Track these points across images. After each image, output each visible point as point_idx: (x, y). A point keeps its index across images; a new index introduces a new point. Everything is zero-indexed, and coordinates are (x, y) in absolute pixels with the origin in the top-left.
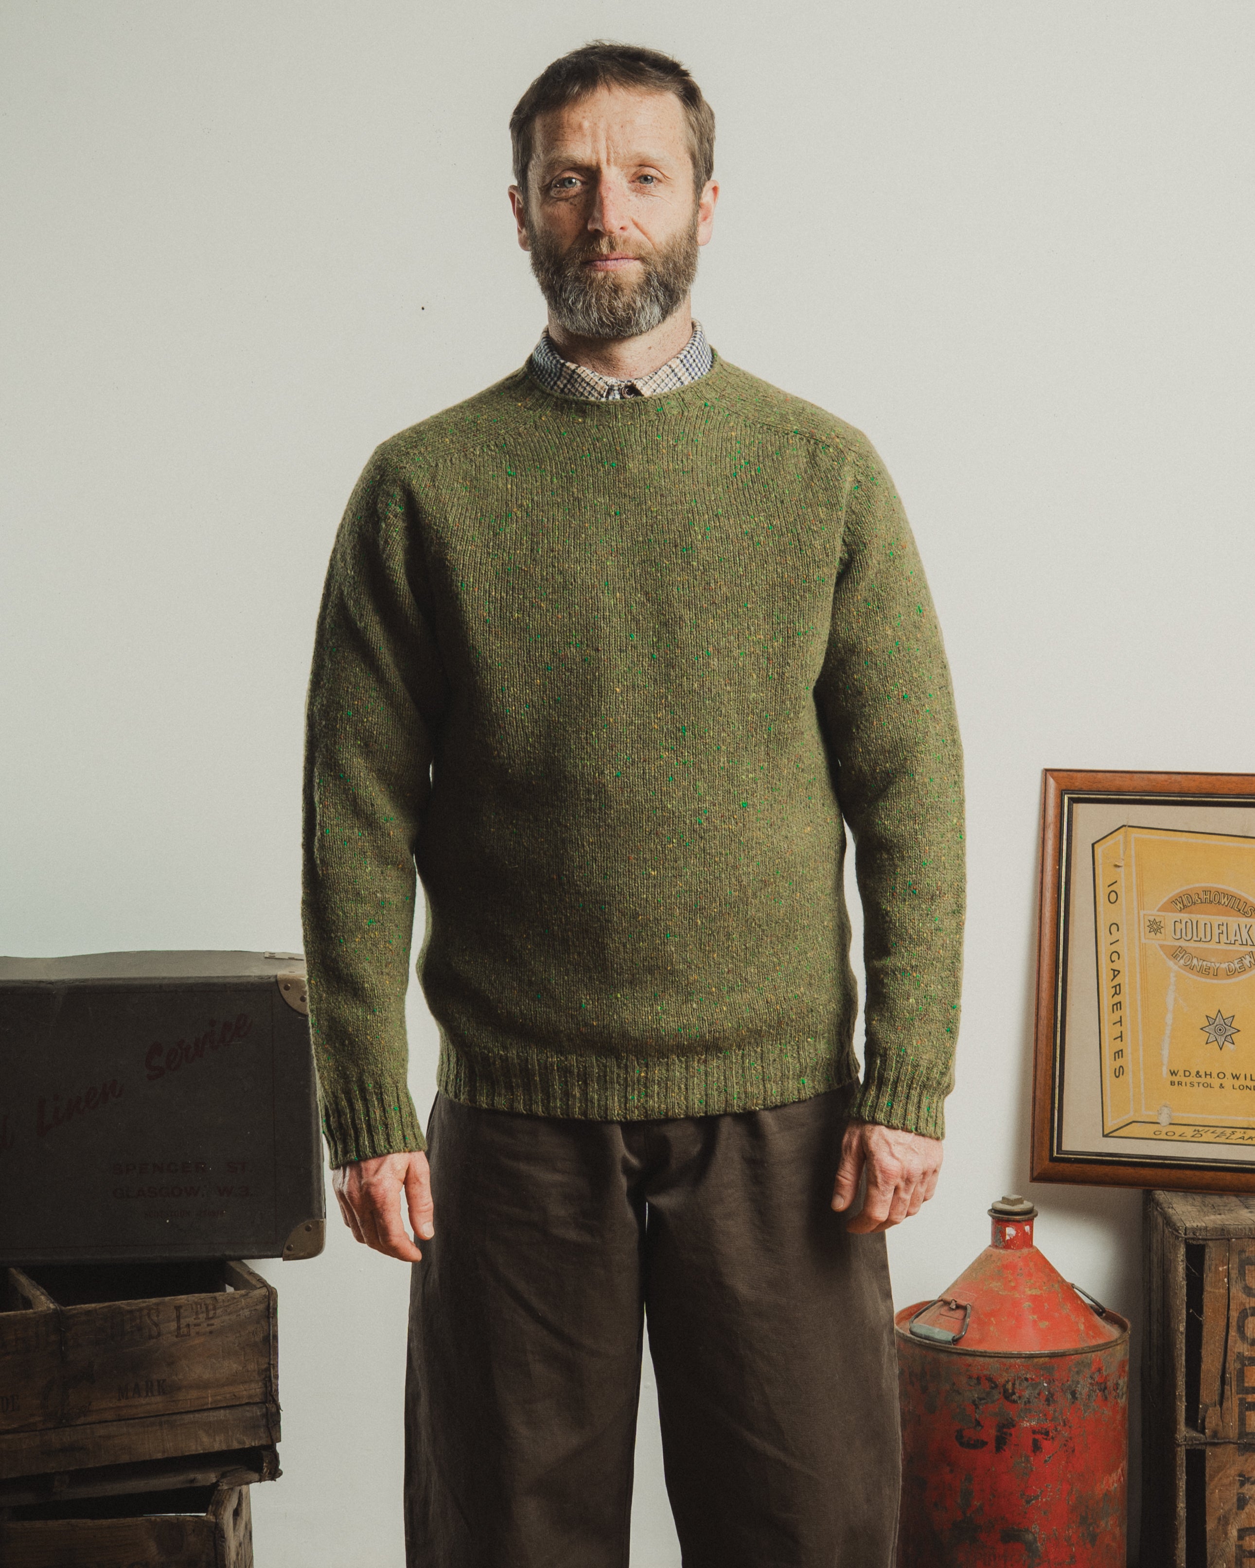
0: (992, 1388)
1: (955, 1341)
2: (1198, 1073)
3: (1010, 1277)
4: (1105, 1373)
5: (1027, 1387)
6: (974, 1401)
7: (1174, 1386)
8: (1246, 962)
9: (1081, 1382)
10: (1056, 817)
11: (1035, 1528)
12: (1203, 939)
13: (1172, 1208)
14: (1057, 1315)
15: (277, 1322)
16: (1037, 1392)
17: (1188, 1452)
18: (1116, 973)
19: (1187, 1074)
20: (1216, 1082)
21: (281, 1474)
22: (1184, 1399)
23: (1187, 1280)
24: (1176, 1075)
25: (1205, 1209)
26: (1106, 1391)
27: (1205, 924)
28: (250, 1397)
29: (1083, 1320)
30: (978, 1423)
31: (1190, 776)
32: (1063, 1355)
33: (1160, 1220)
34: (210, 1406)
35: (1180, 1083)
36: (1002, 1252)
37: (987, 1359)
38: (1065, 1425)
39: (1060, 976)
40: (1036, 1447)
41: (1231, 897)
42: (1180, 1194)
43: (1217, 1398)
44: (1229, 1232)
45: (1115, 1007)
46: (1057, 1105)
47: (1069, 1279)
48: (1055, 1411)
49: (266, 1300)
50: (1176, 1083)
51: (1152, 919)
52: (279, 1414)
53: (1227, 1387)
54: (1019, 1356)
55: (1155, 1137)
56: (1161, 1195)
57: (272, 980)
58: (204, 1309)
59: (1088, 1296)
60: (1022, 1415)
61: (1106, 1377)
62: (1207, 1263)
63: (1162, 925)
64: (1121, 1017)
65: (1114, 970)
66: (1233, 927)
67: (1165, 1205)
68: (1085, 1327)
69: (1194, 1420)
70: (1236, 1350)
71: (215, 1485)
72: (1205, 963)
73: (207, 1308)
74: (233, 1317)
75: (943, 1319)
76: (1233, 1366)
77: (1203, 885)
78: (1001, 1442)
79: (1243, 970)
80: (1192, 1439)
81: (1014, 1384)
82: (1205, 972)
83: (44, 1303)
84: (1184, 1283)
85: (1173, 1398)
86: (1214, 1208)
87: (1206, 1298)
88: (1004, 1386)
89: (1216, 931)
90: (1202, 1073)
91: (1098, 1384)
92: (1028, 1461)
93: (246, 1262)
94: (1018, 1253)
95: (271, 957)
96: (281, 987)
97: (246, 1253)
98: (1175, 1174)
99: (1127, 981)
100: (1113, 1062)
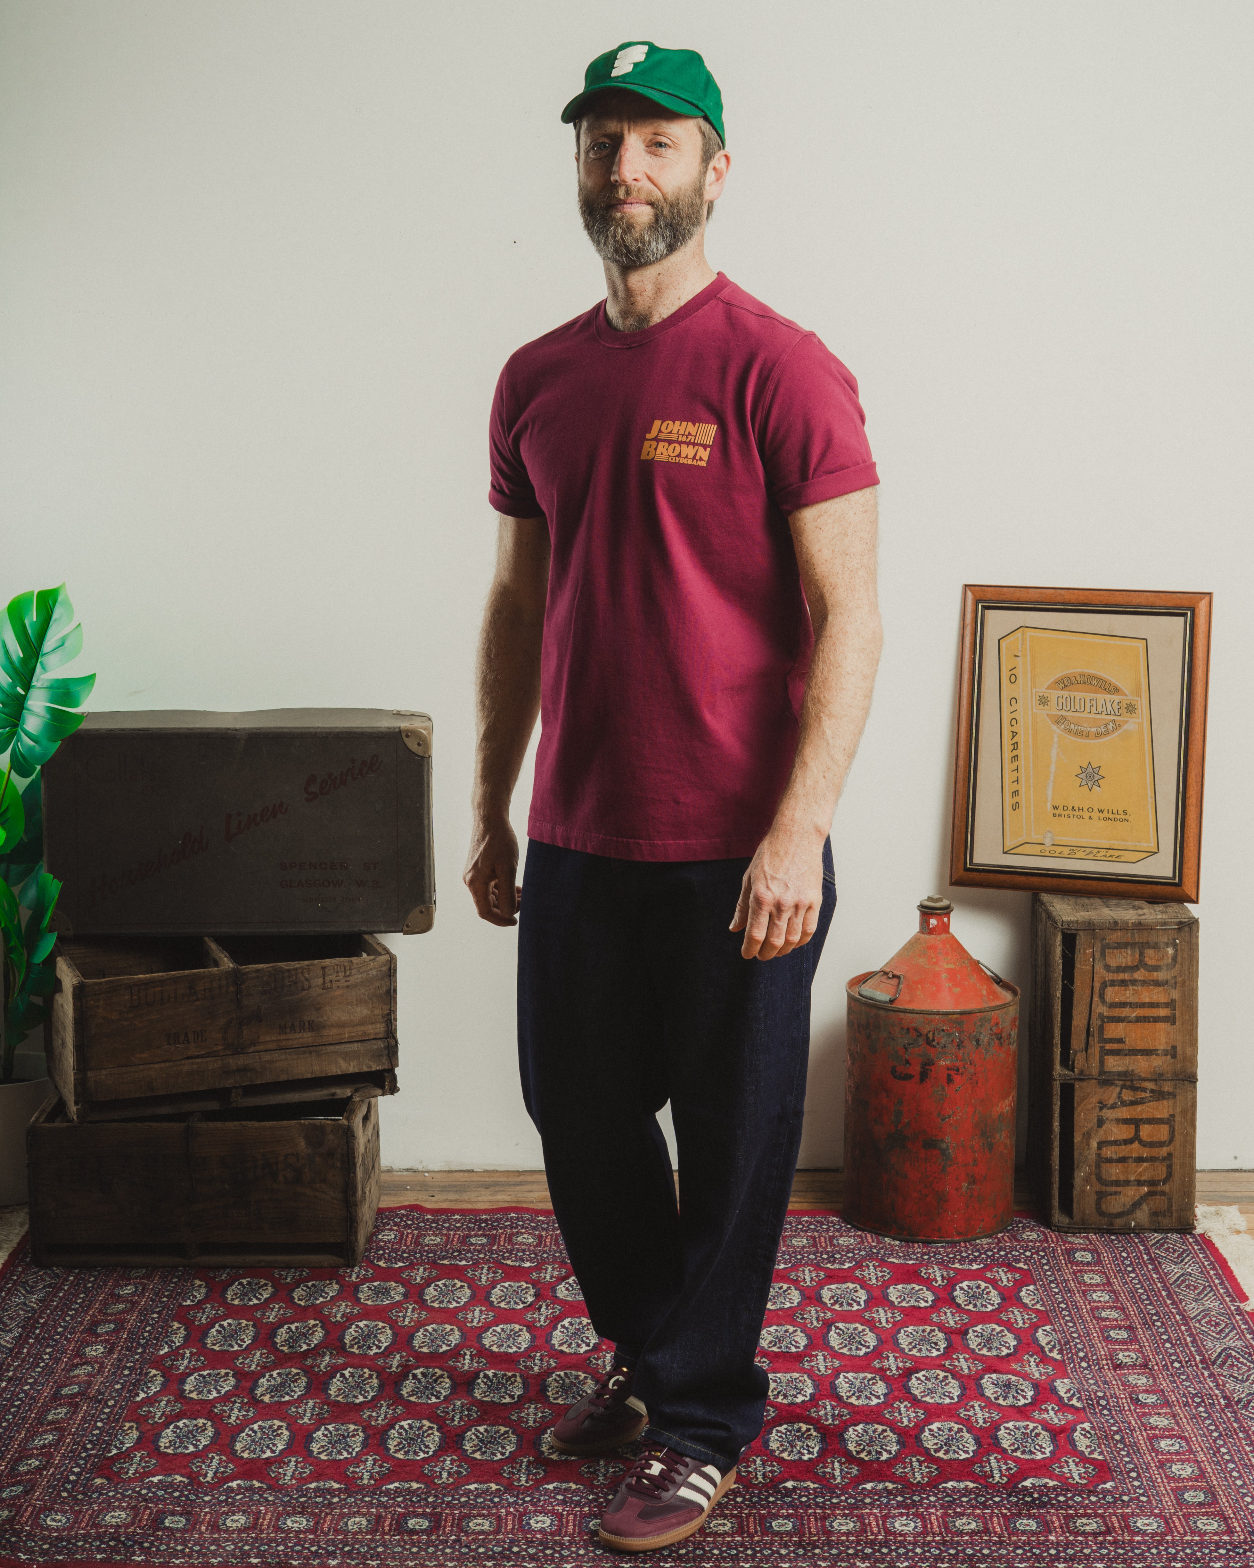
0: (918, 1036)
1: (892, 1001)
2: (1073, 808)
3: (933, 955)
4: (1001, 1027)
5: (944, 1036)
6: (904, 1046)
7: (1052, 1037)
8: (1110, 727)
9: (984, 1033)
10: (972, 620)
11: (948, 1139)
13: (1053, 906)
14: (966, 983)
15: (396, 980)
16: (951, 1039)
17: (1062, 1085)
18: (1014, 734)
19: (1065, 808)
21: (398, 1090)
22: (1059, 1046)
23: (1063, 960)
24: (1057, 809)
25: (1077, 908)
26: (1002, 1040)
28: (376, 1034)
29: (985, 987)
30: (907, 1062)
32: (970, 1013)
33: (1044, 915)
34: (346, 1040)
35: (1060, 815)
36: (927, 936)
37: (915, 1015)
38: (971, 1064)
39: (974, 737)
40: (950, 1080)
41: (1100, 679)
42: (1059, 896)
43: (1083, 1046)
44: (1094, 924)
45: (1013, 759)
46: (969, 830)
47: (975, 957)
48: (964, 1054)
49: (389, 963)
50: (1057, 815)
52: (397, 1046)
53: (1091, 1039)
54: (938, 1013)
55: (1041, 854)
56: (1045, 897)
57: (397, 730)
58: (343, 969)
59: (989, 970)
60: (940, 1056)
61: (1002, 1030)
62: (1078, 947)
64: (1018, 766)
65: (1013, 732)
66: (1101, 702)
67: (1048, 904)
68: (987, 992)
69: (1066, 1061)
70: (1098, 1011)
71: (350, 1098)
73: (345, 968)
74: (364, 975)
75: (882, 985)
76: (1095, 1022)
78: (924, 1076)
79: (1107, 733)
80: (1065, 1075)
81: (934, 1034)
82: (1079, 734)
83: (227, 964)
84: (1061, 961)
85: (1052, 1045)
86: (1085, 908)
87: (1077, 973)
88: (927, 1035)
89: (1088, 705)
90: (1076, 808)
91: (996, 1034)
92: (944, 1090)
93: (376, 935)
94: (939, 938)
95: (398, 714)
96: (404, 735)
97: (376, 929)
98: (1055, 881)
99: (1022, 740)
100: (1011, 799)
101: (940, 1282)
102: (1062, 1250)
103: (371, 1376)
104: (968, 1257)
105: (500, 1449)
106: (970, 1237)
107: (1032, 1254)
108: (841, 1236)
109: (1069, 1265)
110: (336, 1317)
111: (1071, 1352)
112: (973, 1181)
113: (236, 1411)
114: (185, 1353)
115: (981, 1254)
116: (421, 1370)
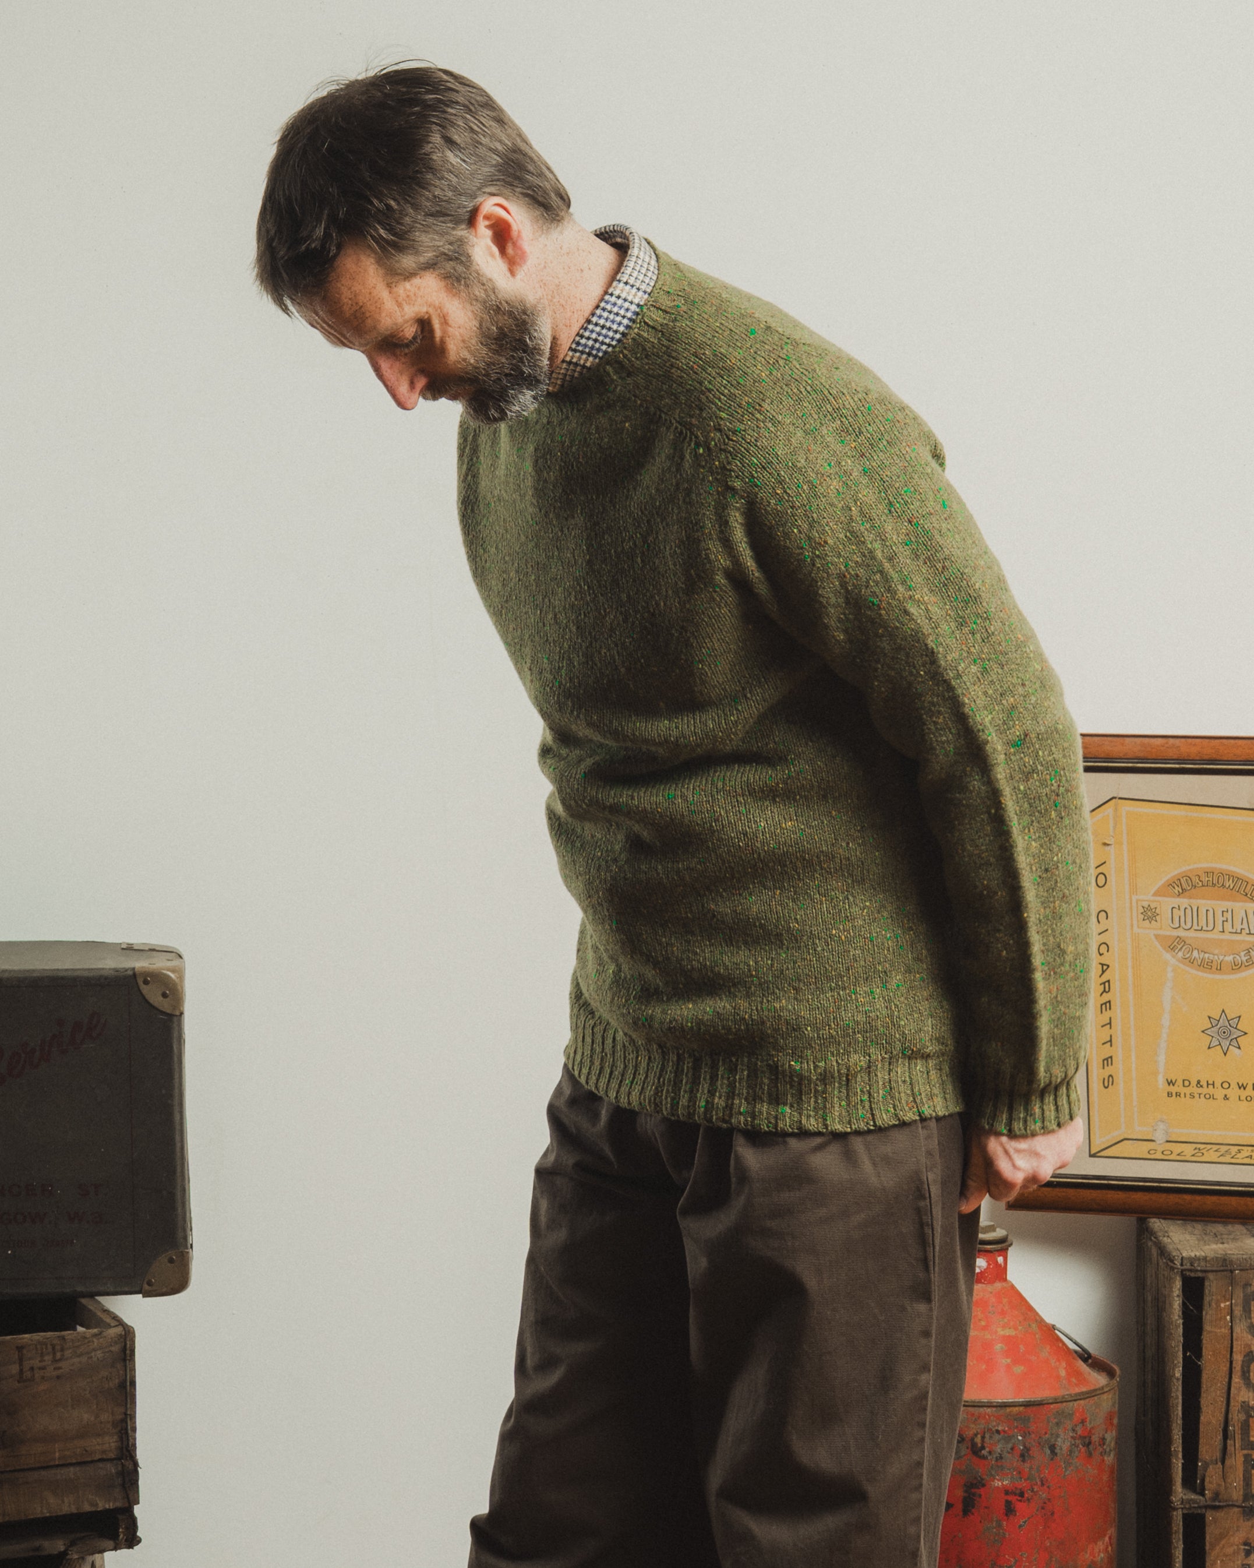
2: (1199, 1082)
3: (981, 1316)
4: (1089, 1426)
5: (999, 1441)
7: (1169, 1441)
9: (1062, 1435)
12: (1205, 928)
13: (1168, 1236)
14: (1033, 1358)
15: (134, 1366)
16: (1010, 1446)
17: (1185, 1517)
18: (1105, 967)
19: (1187, 1083)
20: (1219, 1093)
21: (139, 1541)
22: (1180, 1455)
23: (1184, 1318)
24: (1173, 1085)
25: (1206, 1238)
26: (1091, 1447)
27: (1207, 910)
28: (104, 1452)
29: (1064, 1364)
31: (1190, 740)
32: (1040, 1404)
33: (1154, 1252)
34: (57, 1463)
35: (1178, 1095)
38: (1043, 1485)
40: (1009, 1510)
41: (1237, 879)
42: (1179, 1222)
43: (1218, 1454)
44: (1232, 1263)
45: (1104, 1006)
47: (1049, 1319)
48: (1031, 1468)
49: (122, 1340)
50: (1174, 1094)
51: (1146, 904)
52: (136, 1472)
53: (1230, 1442)
54: (990, 1405)
55: (1149, 1156)
56: (1156, 1224)
57: (130, 973)
58: (50, 1350)
59: (1071, 1339)
60: (993, 1472)
61: (1090, 1431)
62: (1207, 1299)
63: (1158, 911)
64: (1110, 1018)
65: (1103, 965)
67: (1160, 1234)
68: (1067, 1371)
69: (1192, 1479)
70: (1241, 1399)
71: (64, 1554)
72: (1206, 956)
73: (54, 1348)
74: (84, 1359)
76: (1237, 1417)
77: (1205, 865)
78: (969, 1504)
80: (1189, 1501)
81: (983, 1438)
82: (1206, 966)
84: (1181, 1321)
85: (1168, 1454)
86: (1218, 1238)
87: (1206, 1339)
88: (972, 1440)
89: (1220, 919)
90: (1203, 1082)
91: (1082, 1437)
92: (999, 1526)
93: (100, 1299)
94: (990, 1288)
95: (130, 949)
96: (140, 982)
97: (102, 1289)
98: (1173, 1198)
99: (1117, 977)
100: (1101, 1070)
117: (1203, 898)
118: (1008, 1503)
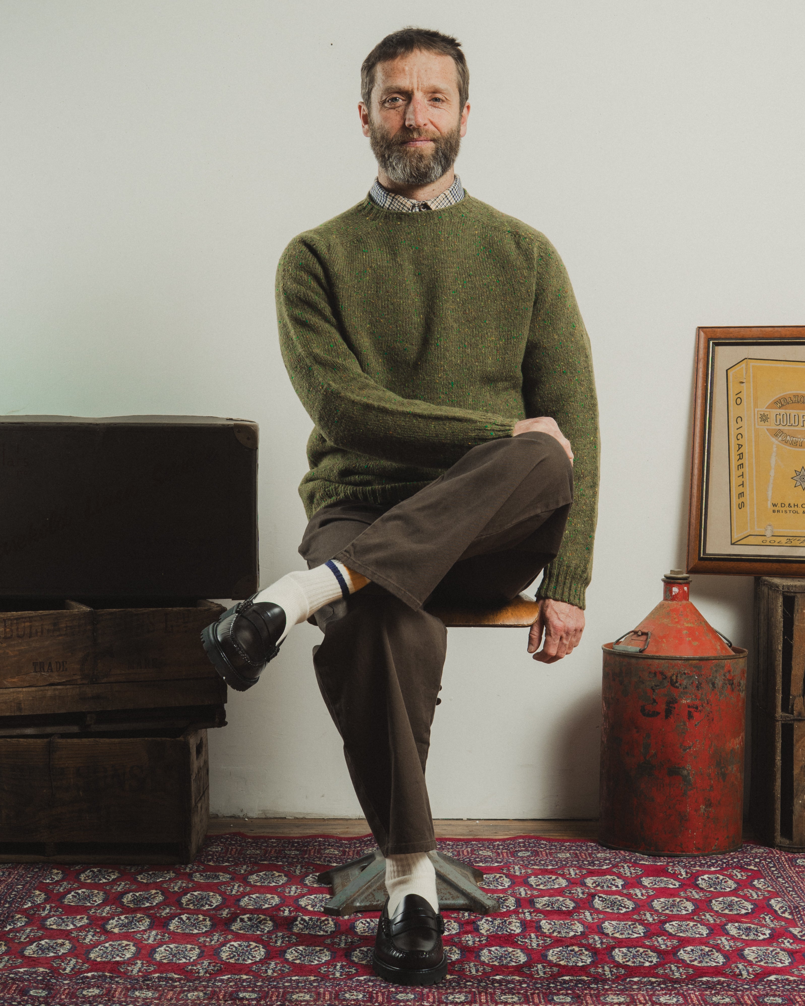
0: (664, 679)
1: (641, 651)
2: (789, 504)
3: (675, 616)
4: (732, 674)
5: (685, 678)
6: (652, 687)
7: (775, 685)
9: (718, 678)
10: (705, 355)
11: (689, 767)
12: (793, 424)
14: (703, 639)
16: (691, 681)
17: (783, 726)
18: (740, 446)
19: (783, 505)
20: (800, 511)
21: (226, 724)
22: (781, 692)
23: (783, 618)
24: (776, 506)
26: (733, 686)
28: (209, 673)
29: (719, 644)
30: (655, 701)
31: (786, 328)
32: (707, 659)
34: (184, 678)
35: (778, 511)
36: (670, 603)
37: (661, 661)
38: (708, 703)
39: (706, 448)
40: (690, 716)
43: (801, 693)
45: (739, 466)
46: (703, 526)
47: (714, 627)
48: (702, 694)
50: (776, 511)
51: (762, 413)
54: (680, 659)
55: (763, 544)
56: (767, 578)
58: (182, 617)
59: (723, 637)
60: (682, 695)
61: (733, 677)
62: (796, 607)
63: (768, 417)
64: (743, 473)
65: (739, 445)
69: (787, 706)
72: (794, 439)
75: (633, 642)
77: (794, 392)
78: (668, 712)
80: (786, 717)
81: (677, 676)
82: (795, 444)
83: (84, 609)
85: (774, 691)
86: (800, 582)
87: (795, 629)
88: (671, 677)
90: (792, 505)
91: (729, 680)
92: (685, 725)
93: (210, 600)
94: (680, 603)
96: (235, 431)
99: (747, 451)
100: (738, 500)
101: (684, 876)
102: (785, 858)
103: (204, 920)
104: (706, 863)
105: (317, 959)
106: (707, 853)
107: (761, 860)
108: (599, 853)
109: (792, 868)
110: (174, 889)
111: (800, 914)
112: (709, 805)
113: (90, 937)
114: (46, 907)
115: (717, 861)
116: (248, 915)
117: (793, 409)
118: (690, 713)
